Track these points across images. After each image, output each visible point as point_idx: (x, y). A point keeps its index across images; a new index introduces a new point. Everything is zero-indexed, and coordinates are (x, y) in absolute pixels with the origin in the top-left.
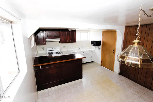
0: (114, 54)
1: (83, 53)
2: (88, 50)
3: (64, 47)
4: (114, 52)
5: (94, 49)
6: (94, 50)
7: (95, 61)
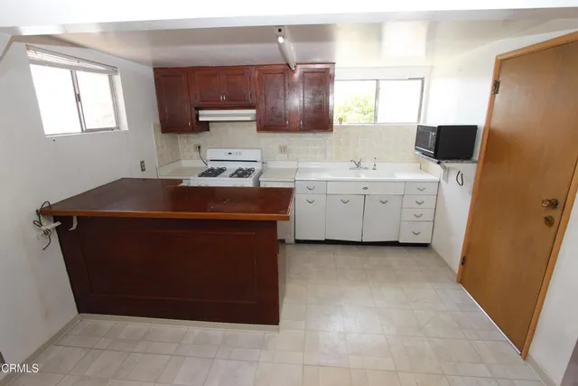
0: (553, 229)
1: (366, 188)
2: (400, 177)
3: (283, 149)
4: (555, 214)
5: (437, 179)
6: (439, 182)
7: (434, 245)
